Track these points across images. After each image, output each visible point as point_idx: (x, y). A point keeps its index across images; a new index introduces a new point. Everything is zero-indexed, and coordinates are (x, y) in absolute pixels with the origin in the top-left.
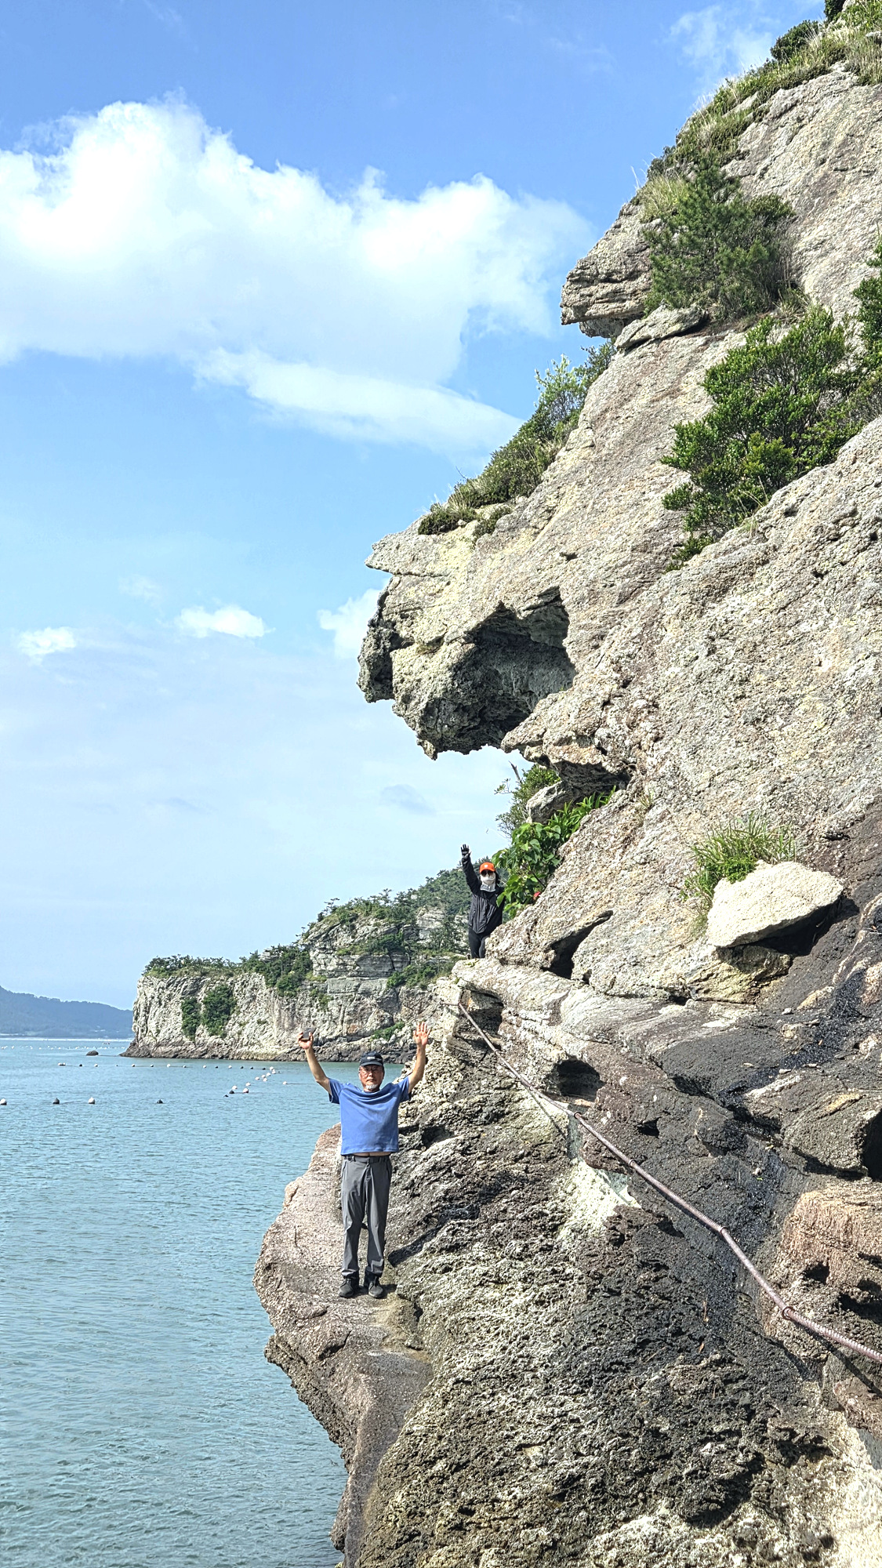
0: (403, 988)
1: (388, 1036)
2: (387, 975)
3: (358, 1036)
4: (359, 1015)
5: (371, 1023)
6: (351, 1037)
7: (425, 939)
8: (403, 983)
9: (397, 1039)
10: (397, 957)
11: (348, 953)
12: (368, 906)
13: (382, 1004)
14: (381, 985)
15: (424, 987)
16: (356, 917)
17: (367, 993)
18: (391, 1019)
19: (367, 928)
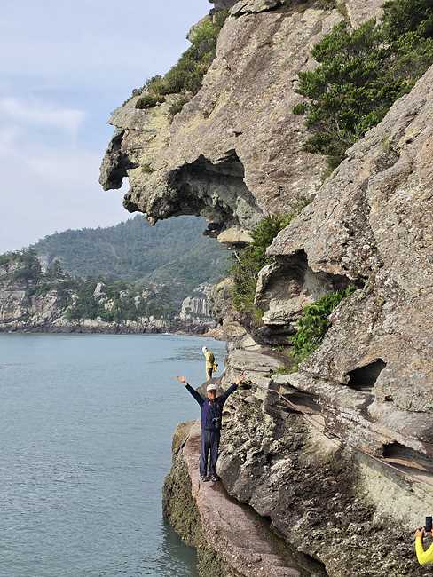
0: (33, 296)
1: (26, 321)
2: (25, 289)
3: (10, 320)
4: (11, 310)
5: (17, 314)
6: (7, 321)
7: (44, 271)
8: (33, 294)
9: (31, 322)
10: (30, 281)
11: (4, 279)
12: (15, 256)
13: (22, 304)
14: (22, 294)
15: (44, 296)
16: (8, 261)
17: (15, 299)
18: (27, 312)
19: (14, 267)
